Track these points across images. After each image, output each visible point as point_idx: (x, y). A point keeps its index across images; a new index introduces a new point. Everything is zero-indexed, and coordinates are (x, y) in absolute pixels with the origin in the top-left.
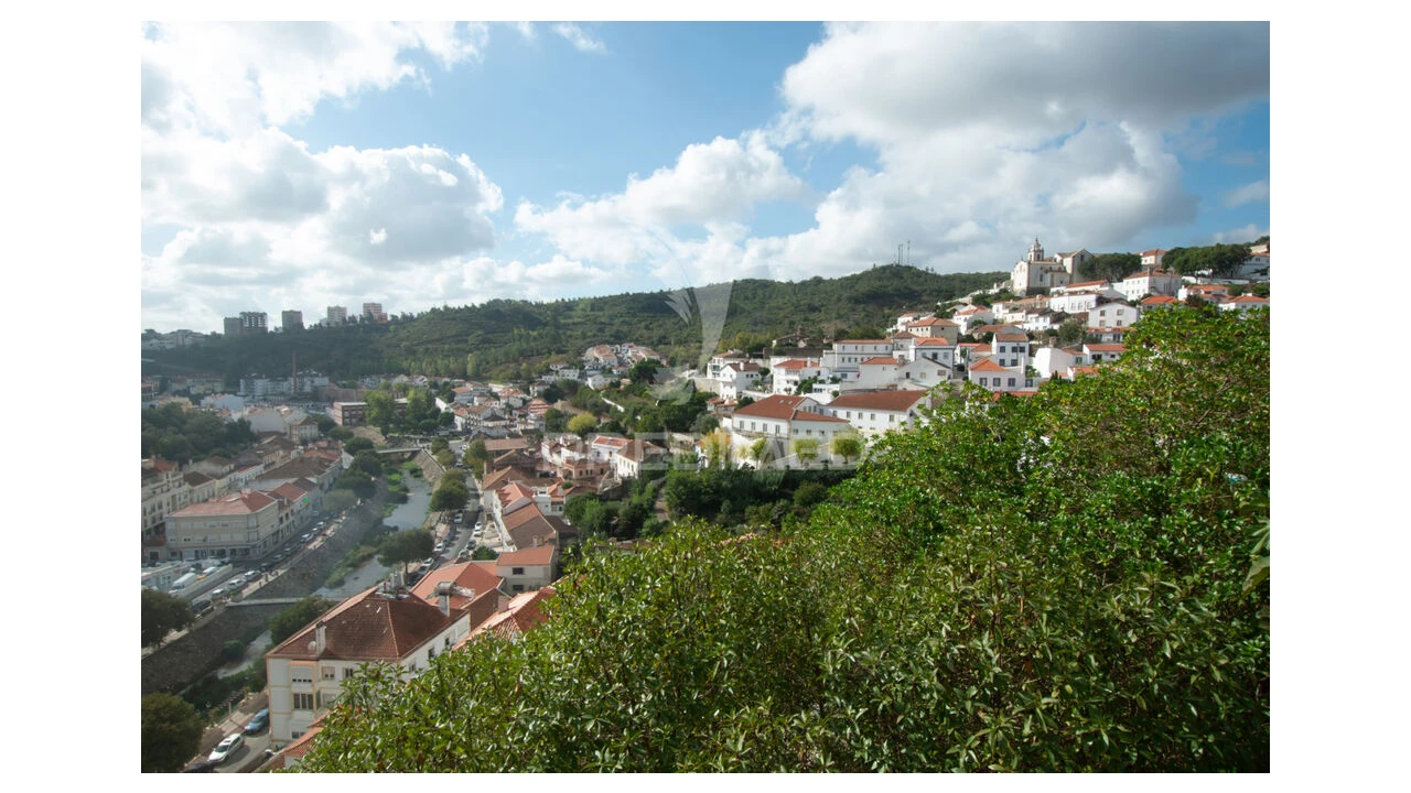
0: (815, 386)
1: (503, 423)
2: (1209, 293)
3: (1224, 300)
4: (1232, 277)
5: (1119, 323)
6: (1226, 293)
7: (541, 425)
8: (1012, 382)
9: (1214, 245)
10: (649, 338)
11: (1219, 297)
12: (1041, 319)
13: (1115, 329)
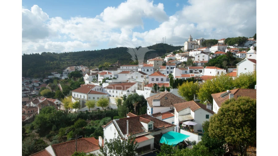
0: (106, 81)
1: (27, 92)
2: (234, 50)
3: (238, 53)
4: (243, 46)
5: (203, 60)
6: (238, 51)
7: (37, 93)
8: (162, 80)
9: (238, 37)
10: (89, 64)
11: (236, 52)
12: (185, 58)
13: (201, 62)
